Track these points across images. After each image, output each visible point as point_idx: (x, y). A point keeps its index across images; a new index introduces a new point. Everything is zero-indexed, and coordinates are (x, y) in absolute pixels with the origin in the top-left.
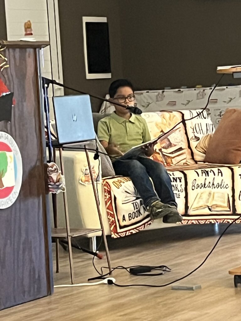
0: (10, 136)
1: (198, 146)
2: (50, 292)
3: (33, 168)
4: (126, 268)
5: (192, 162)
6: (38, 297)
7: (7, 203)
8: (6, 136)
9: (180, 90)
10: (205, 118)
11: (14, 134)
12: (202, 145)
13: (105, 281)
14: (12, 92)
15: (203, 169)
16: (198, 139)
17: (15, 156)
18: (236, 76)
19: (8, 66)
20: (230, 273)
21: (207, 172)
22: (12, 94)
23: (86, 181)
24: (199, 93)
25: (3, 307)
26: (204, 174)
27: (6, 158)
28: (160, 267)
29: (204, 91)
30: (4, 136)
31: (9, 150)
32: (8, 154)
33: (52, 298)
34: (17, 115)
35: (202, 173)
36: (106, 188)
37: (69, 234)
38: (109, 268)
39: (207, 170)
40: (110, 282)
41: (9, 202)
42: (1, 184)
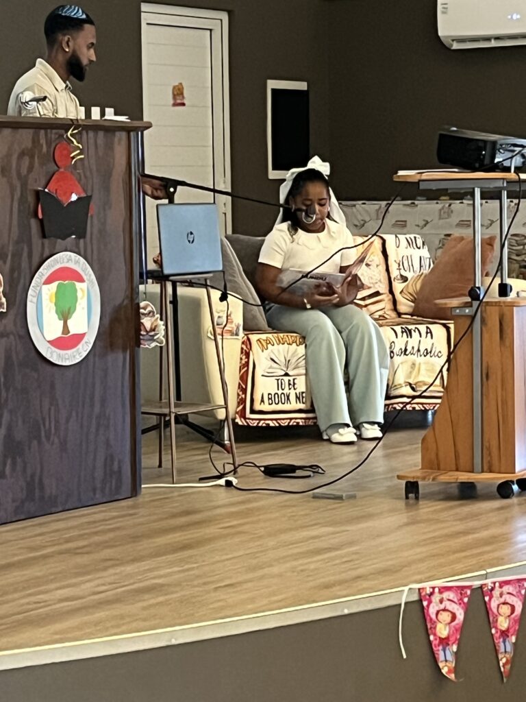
0: (82, 260)
1: (404, 291)
2: (135, 491)
3: (118, 309)
4: (259, 467)
5: (393, 315)
6: (116, 497)
7: (74, 356)
8: (77, 258)
9: (413, 203)
10: (419, 248)
11: (89, 258)
12: (411, 290)
13: (222, 482)
14: (89, 194)
15: (404, 326)
16: (405, 279)
17: (90, 288)
18: (423, 186)
19: (82, 156)
20: (399, 477)
21: (410, 331)
22: (89, 198)
24: (443, 208)
25: (60, 509)
26: (405, 334)
27: (76, 290)
28: (311, 467)
29: (450, 205)
30: (73, 258)
31: (81, 280)
32: (78, 285)
33: (140, 499)
34: (95, 231)
35: (402, 332)
36: (244, 347)
37: (173, 410)
38: (234, 464)
39: (410, 327)
40: (229, 484)
41: (78, 357)
42: (66, 329)
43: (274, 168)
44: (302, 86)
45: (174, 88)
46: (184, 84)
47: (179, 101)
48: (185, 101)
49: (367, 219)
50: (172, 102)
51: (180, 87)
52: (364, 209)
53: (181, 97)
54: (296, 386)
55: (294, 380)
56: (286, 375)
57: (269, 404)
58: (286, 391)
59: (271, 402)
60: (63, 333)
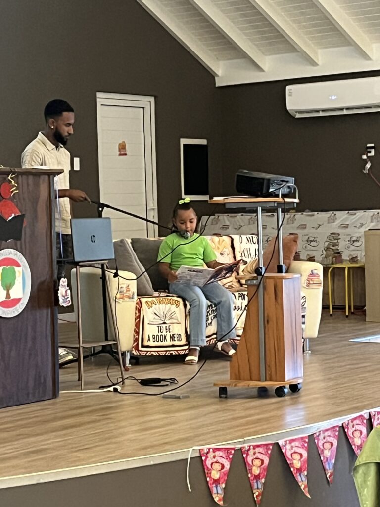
0: (19, 253)
1: (245, 270)
2: (55, 395)
3: (42, 283)
4: (137, 380)
5: (237, 285)
6: (42, 399)
7: (14, 312)
8: (15, 253)
9: (273, 215)
10: (255, 243)
11: (24, 253)
12: (249, 270)
13: (111, 389)
14: (24, 213)
15: (240, 292)
16: (245, 263)
17: (25, 271)
18: (227, 206)
19: (18, 191)
20: (215, 385)
21: (244, 296)
22: (22, 216)
23: (121, 298)
24: (290, 217)
25: (5, 405)
26: (241, 298)
27: (15, 272)
28: (171, 379)
29: (295, 216)
30: (13, 253)
31: (18, 266)
32: (16, 269)
33: (58, 400)
34: (28, 235)
35: (239, 296)
36: (137, 306)
38: (122, 378)
39: (244, 293)
40: (116, 390)
41: (16, 312)
42: (8, 296)
43: (186, 194)
44: (204, 142)
45: (120, 144)
46: (126, 142)
47: (122, 153)
48: (127, 153)
49: (242, 224)
50: (118, 153)
51: (123, 144)
52: (241, 219)
53: (124, 150)
54: (170, 331)
55: (169, 326)
56: (164, 323)
57: (154, 342)
58: (164, 333)
59: (154, 340)
60: (6, 298)
